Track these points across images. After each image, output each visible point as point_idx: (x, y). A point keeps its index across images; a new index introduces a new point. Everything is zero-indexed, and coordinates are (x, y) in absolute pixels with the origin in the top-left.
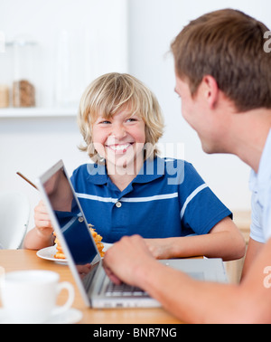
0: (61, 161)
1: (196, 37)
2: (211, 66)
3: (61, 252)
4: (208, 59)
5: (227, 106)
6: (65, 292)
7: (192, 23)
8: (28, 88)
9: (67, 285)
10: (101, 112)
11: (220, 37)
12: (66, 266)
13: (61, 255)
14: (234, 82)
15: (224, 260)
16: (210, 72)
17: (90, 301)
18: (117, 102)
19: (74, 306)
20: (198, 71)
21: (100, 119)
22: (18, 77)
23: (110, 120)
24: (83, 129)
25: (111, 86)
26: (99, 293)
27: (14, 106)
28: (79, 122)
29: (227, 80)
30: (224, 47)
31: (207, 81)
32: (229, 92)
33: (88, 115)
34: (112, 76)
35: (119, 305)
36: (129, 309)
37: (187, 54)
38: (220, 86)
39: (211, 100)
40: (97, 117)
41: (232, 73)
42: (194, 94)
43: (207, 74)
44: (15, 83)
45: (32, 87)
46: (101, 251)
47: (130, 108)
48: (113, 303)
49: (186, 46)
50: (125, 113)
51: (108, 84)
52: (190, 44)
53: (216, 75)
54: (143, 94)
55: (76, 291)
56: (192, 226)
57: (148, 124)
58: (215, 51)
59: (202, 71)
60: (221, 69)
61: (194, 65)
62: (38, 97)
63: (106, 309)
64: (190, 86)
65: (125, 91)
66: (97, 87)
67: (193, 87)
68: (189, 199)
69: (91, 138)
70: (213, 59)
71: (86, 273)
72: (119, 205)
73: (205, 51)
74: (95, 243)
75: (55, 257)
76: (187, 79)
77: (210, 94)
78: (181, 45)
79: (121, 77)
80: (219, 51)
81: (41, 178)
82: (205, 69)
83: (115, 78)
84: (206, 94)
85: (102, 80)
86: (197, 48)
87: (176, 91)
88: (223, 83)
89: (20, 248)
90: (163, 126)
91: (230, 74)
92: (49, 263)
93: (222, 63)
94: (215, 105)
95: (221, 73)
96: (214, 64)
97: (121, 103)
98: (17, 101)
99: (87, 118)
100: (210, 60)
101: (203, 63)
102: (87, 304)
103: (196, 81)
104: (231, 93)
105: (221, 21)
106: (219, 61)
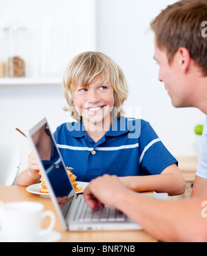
0: (45, 118)
1: (174, 17)
2: (185, 40)
3: (45, 188)
4: (183, 34)
5: (196, 71)
6: (48, 218)
7: (170, 7)
8: (20, 63)
9: (50, 213)
10: (80, 82)
11: (193, 18)
12: (49, 199)
13: (45, 190)
14: (203, 53)
15: (169, 195)
16: (185, 45)
17: (67, 225)
18: (92, 74)
19: (55, 229)
20: (175, 43)
21: (79, 88)
22: (12, 54)
23: (87, 88)
24: (66, 95)
25: (87, 62)
26: (74, 219)
27: (9, 76)
28: (64, 89)
29: (197, 50)
30: (196, 25)
31: (181, 52)
32: (198, 60)
33: (70, 84)
34: (87, 54)
35: (90, 229)
36: (97, 231)
37: (166, 30)
38: (192, 56)
39: (184, 66)
40: (77, 86)
41: (202, 46)
42: (170, 61)
43: (182, 46)
44: (9, 59)
45: (23, 62)
46: (75, 187)
47: (101, 78)
48: (85, 227)
49: (166, 24)
50: (98, 82)
51: (85, 61)
52: (169, 22)
53: (189, 47)
54: (112, 68)
55: (57, 217)
56: (149, 169)
57: (116, 90)
58: (189, 29)
59: (178, 44)
60: (193, 42)
61: (172, 38)
62: (27, 70)
63: (80, 232)
64: (167, 55)
65: (97, 66)
66: (76, 63)
67: (170, 55)
68: (146, 148)
69: (72, 102)
70: (187, 35)
71: (64, 204)
72: (94, 153)
73: (181, 29)
74: (71, 181)
75: (40, 192)
76: (165, 50)
77: (183, 62)
78: (162, 23)
79: (94, 55)
80: (192, 28)
81: (30, 131)
82: (181, 42)
83: (90, 56)
84: (181, 62)
85: (80, 57)
86: (175, 26)
87: (154, 58)
88: (194, 54)
89: (13, 184)
90: (127, 91)
91: (200, 46)
92: (36, 196)
93: (194, 38)
94: (187, 70)
95: (194, 46)
96: (188, 39)
97: (95, 75)
98: (12, 72)
99: (69, 87)
100: (185, 35)
101: (179, 38)
102: (65, 228)
103: (173, 51)
104: (200, 62)
105: (194, 6)
106: (192, 36)
